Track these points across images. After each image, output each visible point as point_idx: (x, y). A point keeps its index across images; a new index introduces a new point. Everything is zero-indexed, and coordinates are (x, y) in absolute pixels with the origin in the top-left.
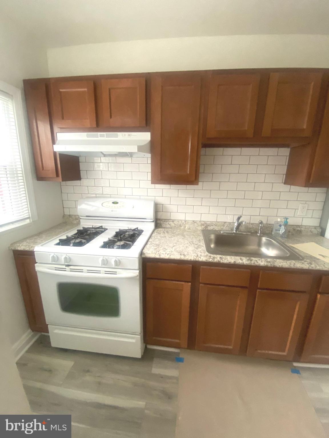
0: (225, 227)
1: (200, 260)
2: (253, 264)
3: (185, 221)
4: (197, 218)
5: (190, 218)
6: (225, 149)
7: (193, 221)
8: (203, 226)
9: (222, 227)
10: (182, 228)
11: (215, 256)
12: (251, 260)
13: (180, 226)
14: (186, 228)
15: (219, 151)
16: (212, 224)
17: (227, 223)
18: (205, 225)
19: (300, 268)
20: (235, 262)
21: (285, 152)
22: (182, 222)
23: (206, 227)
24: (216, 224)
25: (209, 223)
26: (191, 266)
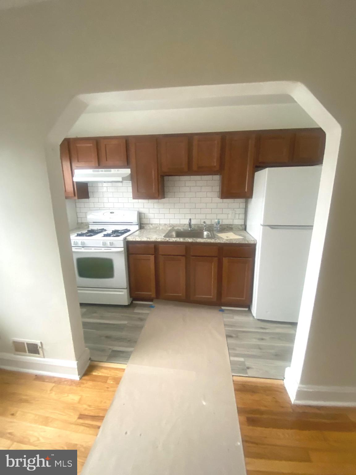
0: (185, 227)
1: (158, 240)
2: (185, 241)
3: (160, 224)
4: (167, 222)
5: (163, 222)
6: (180, 177)
7: (165, 224)
8: (171, 227)
9: (183, 227)
10: (158, 229)
11: (166, 238)
12: (185, 240)
13: (157, 227)
14: (161, 229)
15: (177, 178)
16: (177, 225)
17: (187, 225)
18: (172, 227)
19: (209, 242)
20: (176, 240)
21: (217, 178)
22: (157, 225)
23: (173, 228)
24: (180, 225)
25: (175, 225)
26: (154, 245)
